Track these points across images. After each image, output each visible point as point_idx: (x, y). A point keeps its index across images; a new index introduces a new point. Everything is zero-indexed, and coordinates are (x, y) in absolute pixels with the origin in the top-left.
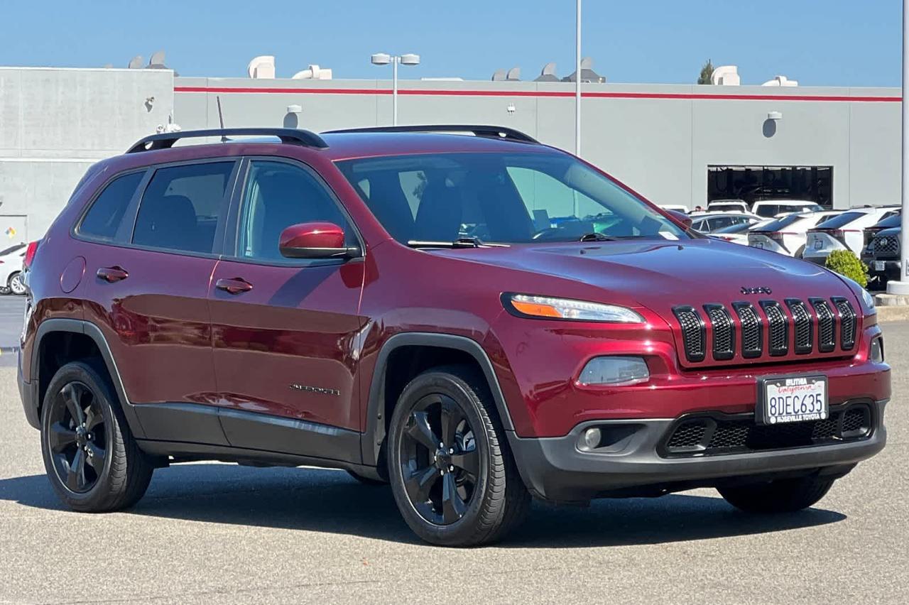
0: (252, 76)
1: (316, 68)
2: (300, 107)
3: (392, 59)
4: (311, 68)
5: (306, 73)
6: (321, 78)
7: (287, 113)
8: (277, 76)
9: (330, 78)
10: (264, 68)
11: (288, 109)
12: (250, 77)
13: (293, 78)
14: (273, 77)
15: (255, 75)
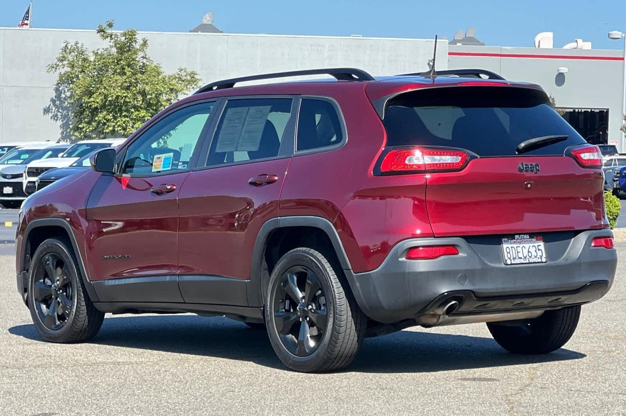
0: (537, 46)
1: (580, 41)
2: (567, 69)
3: (624, 35)
4: (576, 41)
5: (573, 45)
6: (583, 49)
7: (557, 73)
8: (554, 46)
9: (590, 48)
10: (545, 41)
11: (558, 70)
12: (535, 47)
13: (564, 48)
14: (552, 47)
15: (539, 46)
